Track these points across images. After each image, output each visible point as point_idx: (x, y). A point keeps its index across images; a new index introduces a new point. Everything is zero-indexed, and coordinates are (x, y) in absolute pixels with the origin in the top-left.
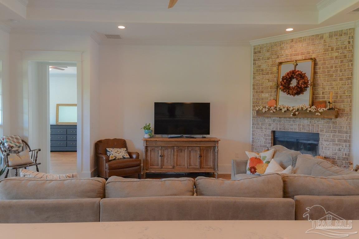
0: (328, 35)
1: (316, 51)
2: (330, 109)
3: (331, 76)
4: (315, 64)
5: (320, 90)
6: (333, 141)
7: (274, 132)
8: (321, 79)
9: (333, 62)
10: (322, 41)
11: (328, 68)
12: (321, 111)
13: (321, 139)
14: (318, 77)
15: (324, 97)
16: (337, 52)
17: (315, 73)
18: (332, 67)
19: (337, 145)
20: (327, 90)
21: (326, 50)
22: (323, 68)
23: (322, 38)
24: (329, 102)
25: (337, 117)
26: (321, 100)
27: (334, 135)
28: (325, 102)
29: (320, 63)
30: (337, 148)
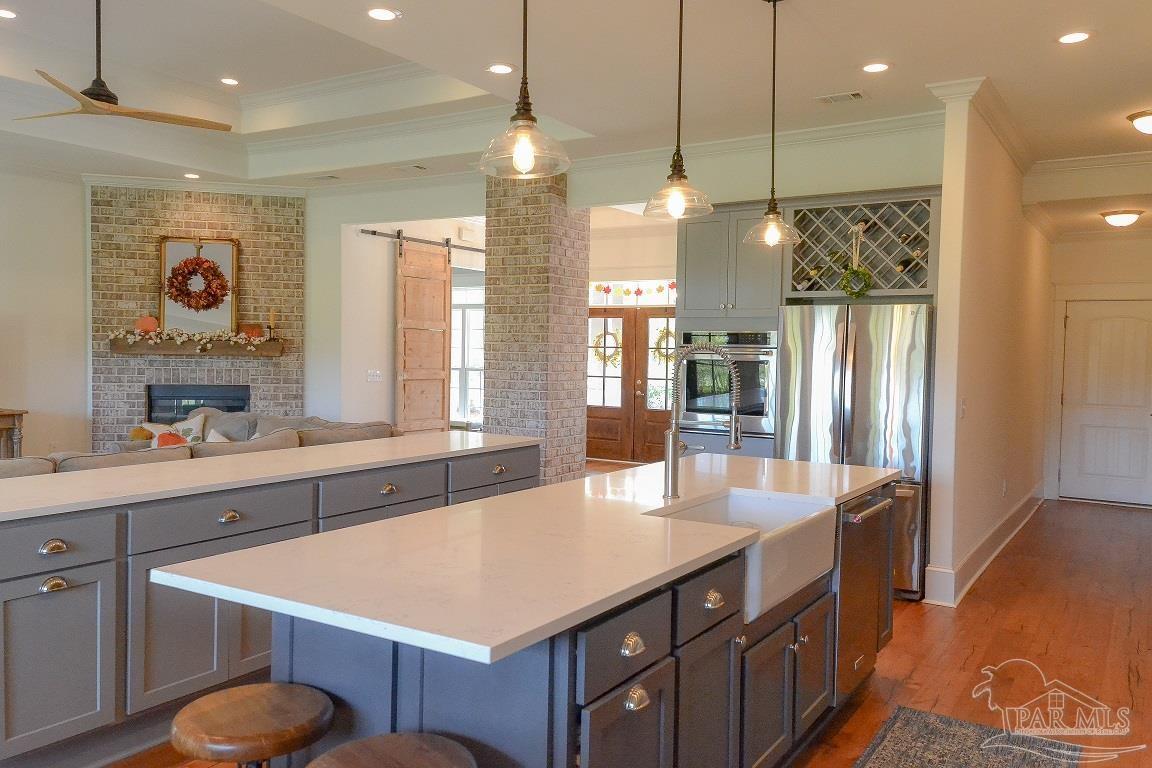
0: (260, 200)
1: (240, 225)
2: (270, 340)
3: (269, 278)
4: (240, 252)
5: (250, 304)
6: (276, 398)
7: (149, 388)
8: (251, 283)
9: (271, 252)
10: (250, 210)
11: (262, 262)
12: (256, 342)
13: (253, 397)
14: (245, 277)
15: (257, 317)
16: (277, 235)
17: (240, 269)
18: (269, 262)
19: (282, 404)
20: (262, 303)
21: (258, 228)
22: (254, 261)
23: (249, 202)
24: (269, 327)
25: (282, 352)
26: (252, 322)
27: (277, 387)
28: (259, 326)
29: (248, 250)
30: (282, 410)
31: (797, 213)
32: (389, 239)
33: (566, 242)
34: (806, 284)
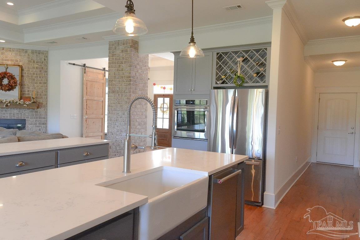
0: (30, 51)
1: (23, 60)
2: (33, 102)
3: (34, 80)
4: (22, 70)
5: (26, 89)
6: (36, 124)
8: (26, 81)
9: (34, 70)
10: (27, 55)
11: (31, 74)
12: (27, 103)
13: (27, 124)
14: (25, 79)
15: (29, 94)
16: (38, 64)
17: (22, 76)
18: (34, 74)
19: (38, 126)
20: (31, 89)
21: (29, 61)
22: (28, 73)
23: (26, 52)
24: (33, 98)
25: (38, 108)
26: (27, 96)
27: (36, 120)
28: (30, 98)
29: (25, 70)
30: (38, 128)
31: (218, 54)
32: (80, 67)
33: (138, 67)
34: (221, 81)
